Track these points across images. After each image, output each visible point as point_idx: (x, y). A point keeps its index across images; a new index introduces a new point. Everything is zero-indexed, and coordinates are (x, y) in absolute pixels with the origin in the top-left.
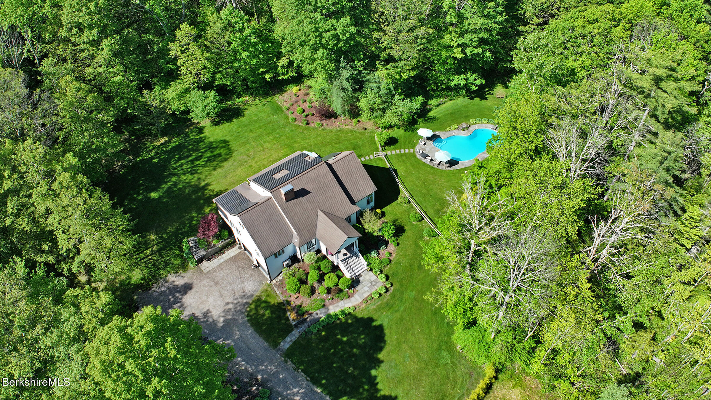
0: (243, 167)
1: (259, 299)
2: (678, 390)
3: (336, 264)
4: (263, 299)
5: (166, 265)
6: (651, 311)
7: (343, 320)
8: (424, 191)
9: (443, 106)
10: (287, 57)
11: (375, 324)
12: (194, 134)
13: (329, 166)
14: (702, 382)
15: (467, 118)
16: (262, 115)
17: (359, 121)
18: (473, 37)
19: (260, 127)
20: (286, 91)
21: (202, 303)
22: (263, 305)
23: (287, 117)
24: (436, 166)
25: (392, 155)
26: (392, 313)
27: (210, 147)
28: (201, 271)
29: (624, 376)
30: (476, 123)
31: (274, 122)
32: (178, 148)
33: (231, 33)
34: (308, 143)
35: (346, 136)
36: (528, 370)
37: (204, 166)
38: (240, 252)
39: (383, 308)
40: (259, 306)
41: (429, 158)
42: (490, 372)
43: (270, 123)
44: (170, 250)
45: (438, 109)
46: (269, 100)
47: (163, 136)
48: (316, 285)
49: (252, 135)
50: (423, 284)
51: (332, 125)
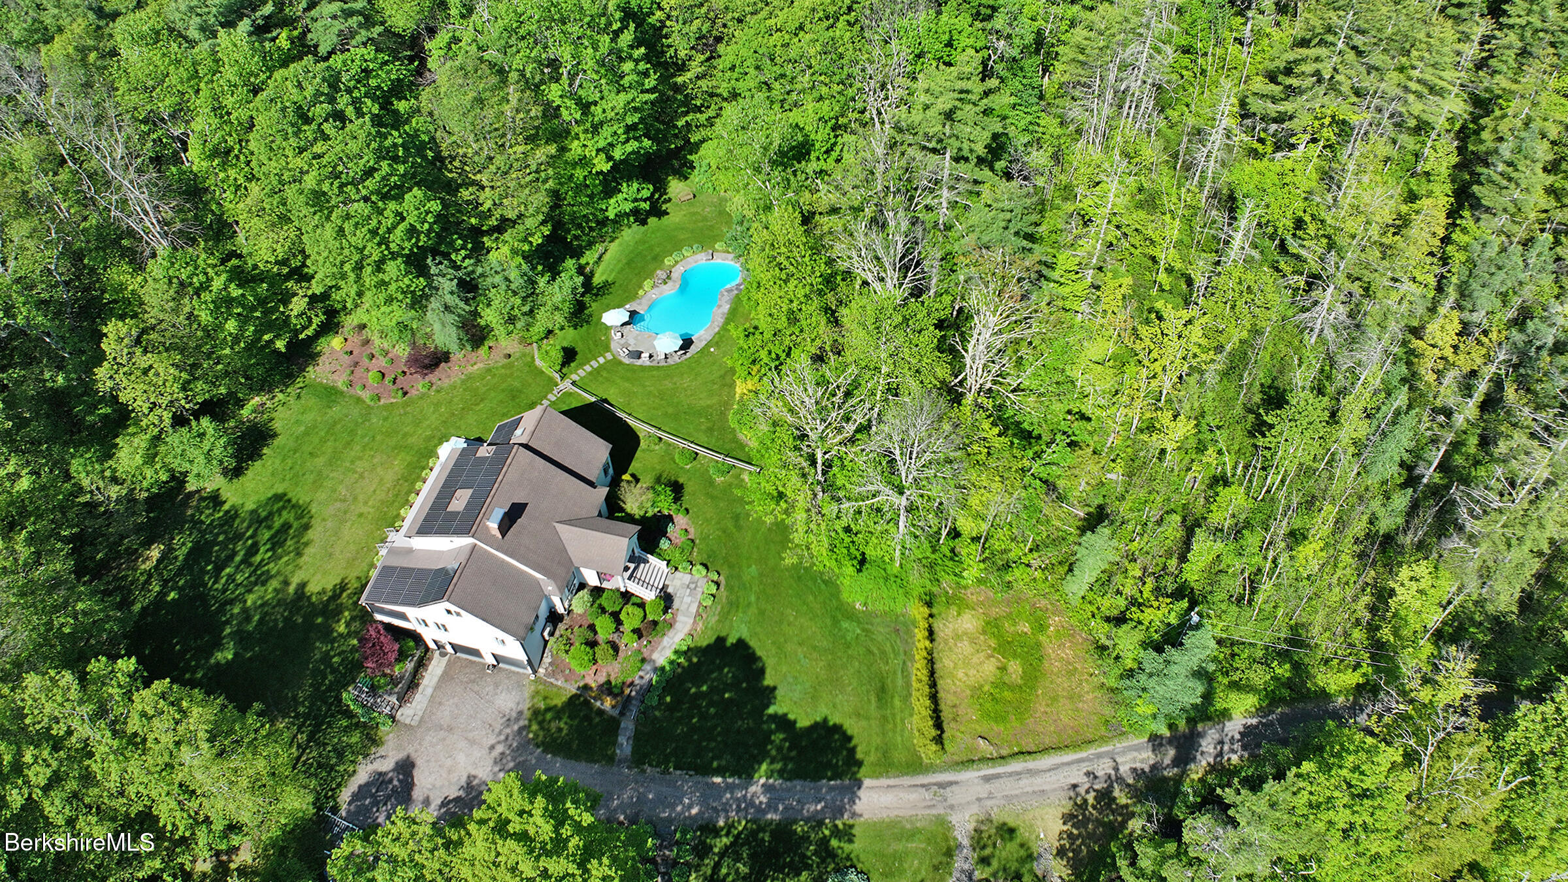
0: (348, 524)
1: (536, 713)
2: (1159, 499)
3: (623, 590)
4: (543, 707)
5: (340, 755)
6: (1069, 417)
7: (686, 664)
8: (670, 410)
9: (606, 257)
10: (301, 293)
11: (728, 644)
12: (207, 512)
13: (526, 446)
14: (1183, 473)
15: (657, 259)
16: (309, 417)
17: (490, 348)
18: (615, 127)
19: (323, 441)
20: (319, 354)
21: (449, 772)
22: (549, 716)
23: (359, 400)
24: (663, 364)
25: (582, 378)
26: (744, 612)
27: (259, 520)
28: (408, 727)
29: (1085, 519)
30: (677, 262)
31: (340, 420)
32: (199, 552)
33: (192, 299)
34: (429, 426)
35: (484, 382)
36: (963, 582)
37: (275, 558)
38: (449, 660)
39: (729, 612)
40: (544, 720)
41: (645, 355)
42: (918, 612)
43: (335, 423)
44: (330, 725)
45: (603, 265)
46: (301, 385)
47: (148, 544)
48: (615, 637)
49: (320, 461)
50: (758, 548)
51: (448, 377)
